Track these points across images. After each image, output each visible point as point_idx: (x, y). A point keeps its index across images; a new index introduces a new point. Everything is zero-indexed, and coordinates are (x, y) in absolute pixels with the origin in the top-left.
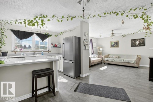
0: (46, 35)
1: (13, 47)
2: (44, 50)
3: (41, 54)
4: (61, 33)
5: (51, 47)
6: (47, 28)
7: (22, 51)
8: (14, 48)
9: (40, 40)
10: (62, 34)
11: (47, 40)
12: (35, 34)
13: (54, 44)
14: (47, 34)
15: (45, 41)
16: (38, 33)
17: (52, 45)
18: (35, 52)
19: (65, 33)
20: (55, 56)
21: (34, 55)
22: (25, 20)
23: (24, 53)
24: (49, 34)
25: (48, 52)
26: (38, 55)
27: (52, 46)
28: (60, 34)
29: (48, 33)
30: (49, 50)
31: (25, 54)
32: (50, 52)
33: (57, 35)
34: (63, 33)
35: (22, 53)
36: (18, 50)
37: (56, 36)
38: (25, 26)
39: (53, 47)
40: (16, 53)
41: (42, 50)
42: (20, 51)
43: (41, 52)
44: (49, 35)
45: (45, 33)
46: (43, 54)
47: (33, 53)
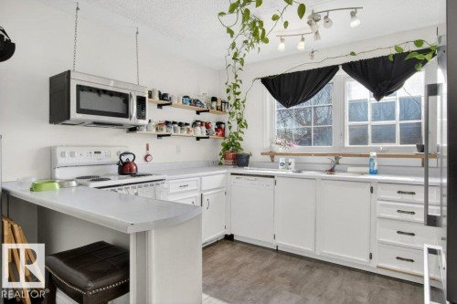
0: (401, 56)
1: (268, 137)
2: (398, 144)
3: (367, 169)
6: (353, 15)
14: (409, 48)
21: (332, 171)
23: (290, 160)
24: (425, 46)
25: (418, 161)
29: (419, 43)
30: (421, 148)
35: (281, 159)
40: (276, 158)
43: (366, 160)
45: (396, 48)
46: (373, 173)
47: (327, 160)
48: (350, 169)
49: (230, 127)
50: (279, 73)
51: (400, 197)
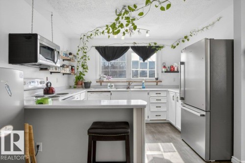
0: (150, 47)
1: (98, 74)
2: (148, 78)
3: (141, 87)
4: (186, 37)
5: (162, 72)
6: (147, 32)
7: (110, 80)
8: (100, 75)
9: (140, 60)
10: (188, 40)
11: (153, 58)
12: (130, 50)
13: (168, 65)
14: (153, 45)
15: (149, 60)
16: (136, 45)
17: (165, 67)
18: (131, 83)
19: (193, 36)
20: (168, 91)
21: (128, 88)
22: (107, 26)
23: (112, 84)
24: (157, 45)
25: (155, 83)
26: (136, 88)
27: (164, 70)
28: (183, 41)
29: (155, 44)
30: (157, 79)
31: (114, 87)
32: (159, 84)
33: (175, 44)
34: (190, 37)
35: (109, 84)
36: (105, 80)
37: (175, 47)
38: (109, 36)
39: (165, 72)
40: (103, 84)
41: (144, 78)
42: (107, 81)
43: (141, 83)
44: (158, 47)
45: (149, 44)
46: (144, 88)
47: (126, 84)
48: (135, 87)
49: (78, 69)
50: (105, 46)
51: (156, 95)
